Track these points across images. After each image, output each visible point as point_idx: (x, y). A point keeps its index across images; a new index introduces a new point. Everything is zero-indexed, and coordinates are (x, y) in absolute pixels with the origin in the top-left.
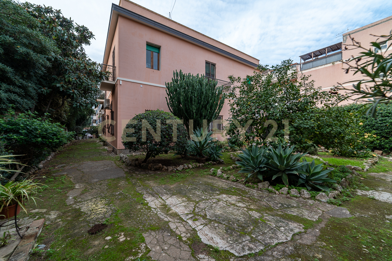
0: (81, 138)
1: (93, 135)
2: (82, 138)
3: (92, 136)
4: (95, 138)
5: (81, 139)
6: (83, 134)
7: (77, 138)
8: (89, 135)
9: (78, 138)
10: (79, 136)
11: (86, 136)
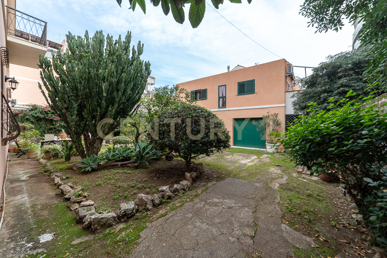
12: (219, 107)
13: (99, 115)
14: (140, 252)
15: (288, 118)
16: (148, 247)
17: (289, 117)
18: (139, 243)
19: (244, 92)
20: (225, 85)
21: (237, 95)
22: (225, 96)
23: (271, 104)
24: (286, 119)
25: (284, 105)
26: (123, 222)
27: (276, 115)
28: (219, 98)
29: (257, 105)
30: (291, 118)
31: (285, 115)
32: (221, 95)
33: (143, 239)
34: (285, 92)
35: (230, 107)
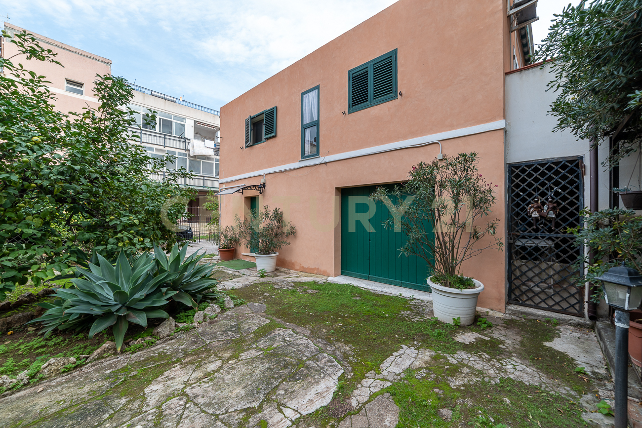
12: (304, 156)
15: (517, 176)
17: (523, 171)
19: (366, 100)
20: (318, 87)
21: (346, 112)
22: (317, 119)
23: (452, 127)
24: (511, 181)
25: (500, 124)
27: (466, 160)
28: (304, 128)
29: (405, 137)
30: (530, 175)
31: (506, 164)
32: (307, 120)
34: (507, 74)
35: (329, 153)
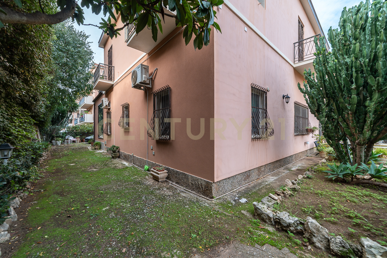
0: (59, 143)
1: (76, 138)
2: (62, 144)
3: (74, 140)
4: (80, 142)
5: (60, 145)
6: (63, 137)
7: (54, 144)
8: (72, 138)
9: (56, 143)
10: (57, 140)
11: (67, 139)
13: (351, 114)
14: (244, 249)
16: (252, 255)
18: (254, 246)
26: (275, 228)
33: (260, 249)
